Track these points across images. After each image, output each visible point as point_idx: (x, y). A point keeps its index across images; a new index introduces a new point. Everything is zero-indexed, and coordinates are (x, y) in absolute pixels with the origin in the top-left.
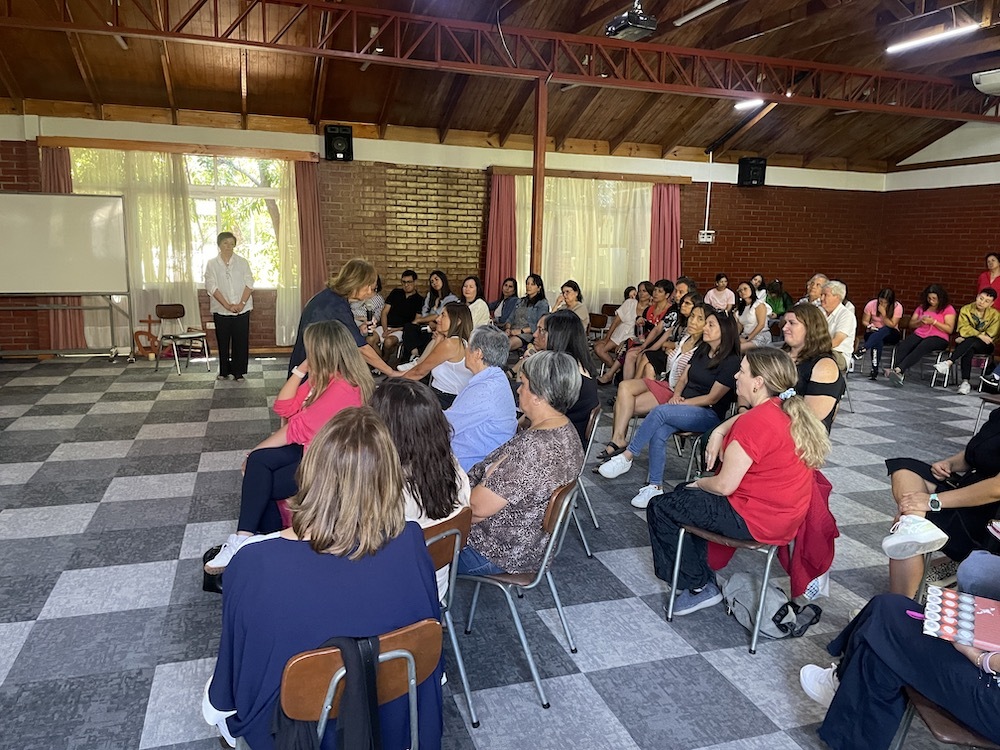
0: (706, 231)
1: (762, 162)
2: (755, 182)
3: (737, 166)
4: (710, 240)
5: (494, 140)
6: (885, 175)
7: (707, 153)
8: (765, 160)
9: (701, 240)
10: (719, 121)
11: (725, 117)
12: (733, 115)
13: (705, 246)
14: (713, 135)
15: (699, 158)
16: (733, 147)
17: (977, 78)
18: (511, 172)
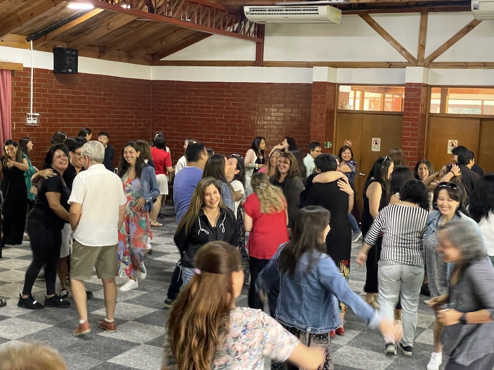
0: (31, 114)
1: (74, 53)
2: (70, 70)
3: (52, 54)
4: (35, 122)
6: (152, 67)
7: (29, 41)
8: (77, 51)
9: (29, 122)
10: (51, 15)
11: (56, 12)
12: (64, 11)
13: (31, 128)
14: (39, 26)
15: (21, 45)
16: (54, 39)
17: (246, 9)
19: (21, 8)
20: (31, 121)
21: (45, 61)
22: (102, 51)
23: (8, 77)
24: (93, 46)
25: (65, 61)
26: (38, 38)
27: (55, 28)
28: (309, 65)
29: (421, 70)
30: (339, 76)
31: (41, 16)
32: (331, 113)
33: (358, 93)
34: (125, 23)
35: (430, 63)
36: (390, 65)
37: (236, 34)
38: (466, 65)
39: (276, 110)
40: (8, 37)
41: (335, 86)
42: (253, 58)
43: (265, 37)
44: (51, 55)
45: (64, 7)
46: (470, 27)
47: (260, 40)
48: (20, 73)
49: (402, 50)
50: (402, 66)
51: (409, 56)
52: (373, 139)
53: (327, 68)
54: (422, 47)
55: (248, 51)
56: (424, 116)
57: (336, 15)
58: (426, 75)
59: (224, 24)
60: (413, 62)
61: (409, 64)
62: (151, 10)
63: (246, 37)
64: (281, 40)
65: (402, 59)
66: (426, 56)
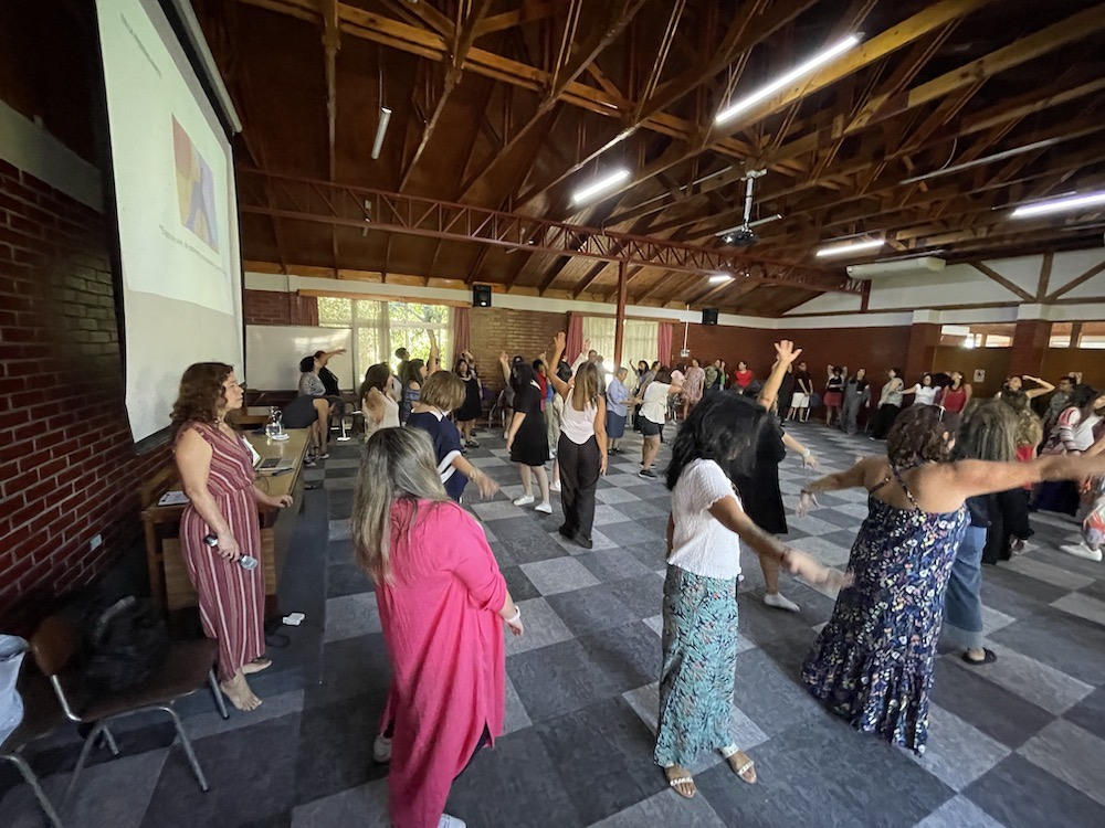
0: (685, 350)
1: (716, 311)
2: (712, 323)
5: (570, 295)
6: (776, 320)
7: (686, 305)
8: (718, 310)
9: (682, 356)
10: (697, 288)
11: (702, 285)
12: (706, 284)
13: (684, 359)
14: (694, 295)
15: (681, 308)
16: (702, 303)
17: (849, 269)
18: (581, 315)
19: (679, 284)
20: (684, 355)
21: (696, 317)
22: (738, 310)
23: (671, 328)
24: (729, 306)
25: (710, 317)
26: (692, 303)
27: (702, 296)
28: (910, 310)
29: (1039, 306)
30: (942, 317)
31: (691, 289)
32: (929, 348)
35: (1052, 300)
36: (1001, 305)
37: (843, 290)
40: (673, 303)
41: (940, 326)
42: (858, 307)
43: (871, 291)
44: (701, 314)
45: (707, 280)
47: (865, 293)
49: (1017, 290)
50: (1016, 304)
51: (1025, 295)
52: (977, 371)
53: (928, 311)
54: (1043, 285)
55: (855, 302)
56: (1040, 350)
57: (939, 265)
58: (1045, 312)
60: (1029, 300)
61: (1025, 302)
63: (853, 291)
64: (885, 292)
65: (1019, 299)
66: (1047, 295)
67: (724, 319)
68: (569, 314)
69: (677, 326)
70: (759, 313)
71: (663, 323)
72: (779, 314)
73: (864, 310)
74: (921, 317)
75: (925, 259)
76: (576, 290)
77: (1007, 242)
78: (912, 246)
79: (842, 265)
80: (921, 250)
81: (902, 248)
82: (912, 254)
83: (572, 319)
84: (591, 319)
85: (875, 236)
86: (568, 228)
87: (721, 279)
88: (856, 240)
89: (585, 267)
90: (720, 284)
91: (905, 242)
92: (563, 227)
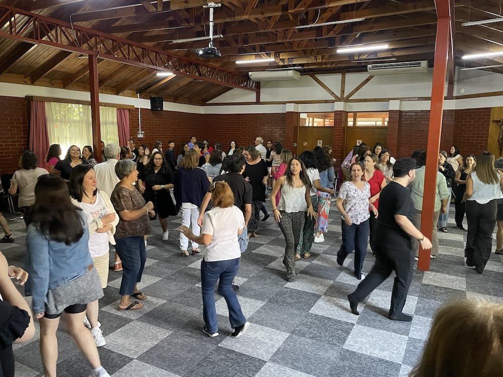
0: (140, 132)
2: (159, 109)
4: (142, 136)
5: (28, 80)
6: (202, 107)
7: (137, 94)
8: (162, 99)
10: (147, 79)
11: (151, 78)
12: (154, 77)
13: (140, 139)
14: (142, 85)
15: (133, 96)
16: (150, 92)
17: (250, 73)
18: (43, 100)
19: (132, 76)
20: (140, 136)
21: (146, 104)
22: (176, 99)
23: (127, 113)
24: (171, 96)
25: (156, 104)
26: (142, 92)
27: (150, 87)
28: (284, 103)
29: (342, 103)
30: (300, 108)
31: (143, 80)
32: (296, 128)
33: (311, 119)
34: (186, 83)
35: (347, 100)
36: (326, 102)
37: (245, 87)
38: (366, 100)
39: (267, 127)
40: (126, 91)
41: (298, 114)
42: (254, 100)
43: (261, 89)
44: (149, 101)
45: (155, 74)
46: (368, 80)
47: (258, 91)
48: (133, 110)
49: (332, 93)
50: (333, 102)
51: (336, 96)
52: (318, 141)
53: (293, 104)
54: (343, 92)
55: (252, 97)
56: (344, 128)
57: (297, 76)
58: (345, 106)
59: (239, 83)
60: (338, 99)
61: (336, 101)
62: (200, 75)
63: (250, 89)
64: (269, 90)
65: (333, 98)
66: (345, 96)
67: (168, 106)
68: (29, 99)
69: (133, 111)
70: (190, 101)
71: (121, 109)
72: (203, 102)
73: (258, 102)
74: (290, 108)
75: (292, 71)
76: (34, 75)
77: (329, 66)
78: (286, 63)
79: (247, 71)
80: (290, 66)
81: (281, 64)
82: (285, 67)
83: (34, 104)
84: (53, 103)
85: (269, 55)
86: (36, 18)
87: (166, 75)
88: (258, 56)
89: (46, 54)
90: (164, 78)
91: (283, 60)
92: (31, 17)
